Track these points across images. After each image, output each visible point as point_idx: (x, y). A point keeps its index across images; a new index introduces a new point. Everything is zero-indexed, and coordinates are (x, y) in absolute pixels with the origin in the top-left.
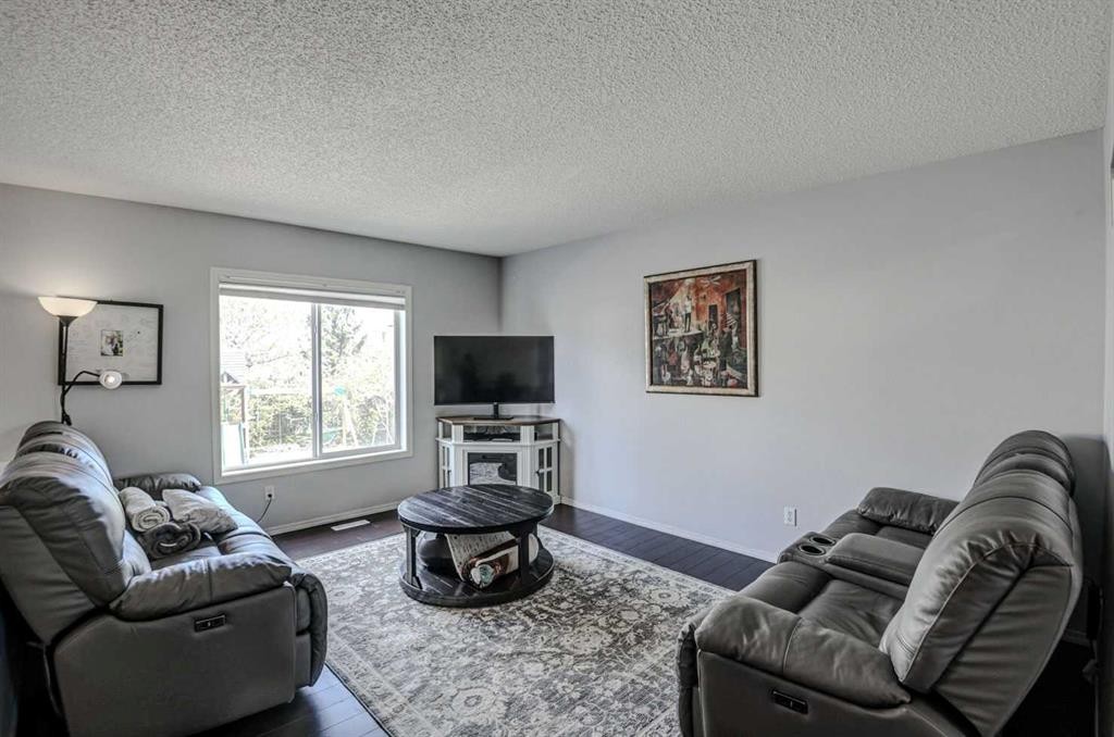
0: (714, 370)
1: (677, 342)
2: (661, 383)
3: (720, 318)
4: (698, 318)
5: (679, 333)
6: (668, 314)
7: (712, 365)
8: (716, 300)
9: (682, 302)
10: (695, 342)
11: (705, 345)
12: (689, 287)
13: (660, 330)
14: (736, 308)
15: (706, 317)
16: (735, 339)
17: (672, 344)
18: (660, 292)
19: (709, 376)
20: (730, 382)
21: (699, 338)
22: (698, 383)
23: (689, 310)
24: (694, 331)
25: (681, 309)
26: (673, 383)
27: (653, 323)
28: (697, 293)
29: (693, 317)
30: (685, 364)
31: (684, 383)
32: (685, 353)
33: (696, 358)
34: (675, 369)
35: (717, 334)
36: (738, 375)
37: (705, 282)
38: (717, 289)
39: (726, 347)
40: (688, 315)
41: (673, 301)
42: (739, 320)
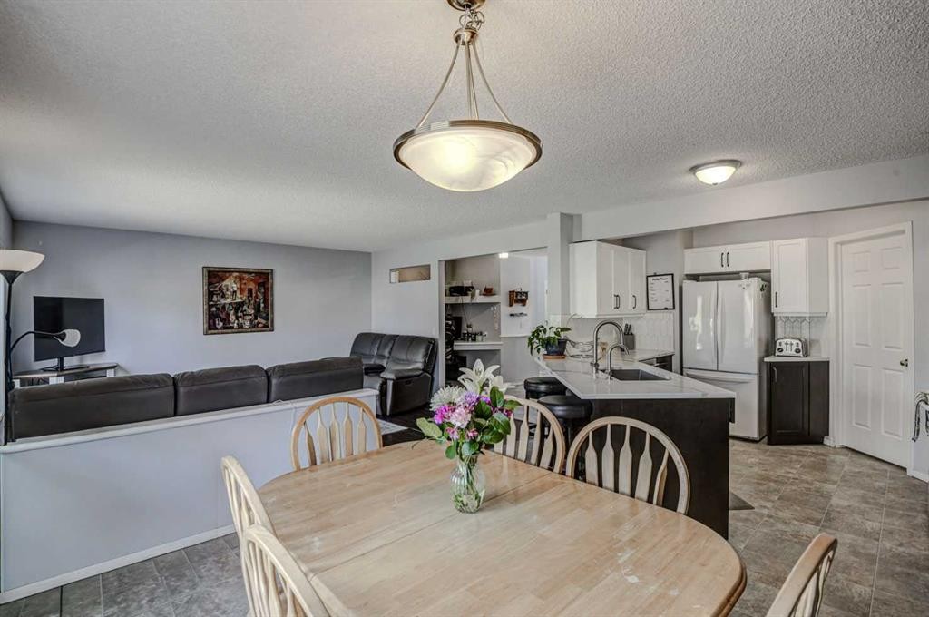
0: (251, 320)
1: (227, 306)
2: (217, 329)
3: (254, 295)
4: (241, 293)
5: (229, 301)
6: (221, 290)
7: (249, 317)
8: (252, 285)
9: (230, 284)
10: (238, 307)
11: (245, 308)
12: (236, 277)
13: (215, 298)
14: (263, 291)
15: (246, 293)
16: (262, 305)
17: (224, 307)
18: (214, 277)
19: (247, 324)
20: (260, 325)
21: (241, 305)
22: (241, 327)
23: (235, 289)
24: (238, 300)
25: (229, 288)
26: (224, 328)
27: (210, 294)
28: (240, 281)
29: (238, 293)
30: (232, 318)
31: (232, 328)
32: (232, 312)
33: (239, 314)
34: (226, 321)
35: (252, 302)
36: (264, 322)
37: (246, 276)
38: (252, 280)
39: (257, 309)
40: (235, 292)
41: (224, 283)
42: (264, 297)
